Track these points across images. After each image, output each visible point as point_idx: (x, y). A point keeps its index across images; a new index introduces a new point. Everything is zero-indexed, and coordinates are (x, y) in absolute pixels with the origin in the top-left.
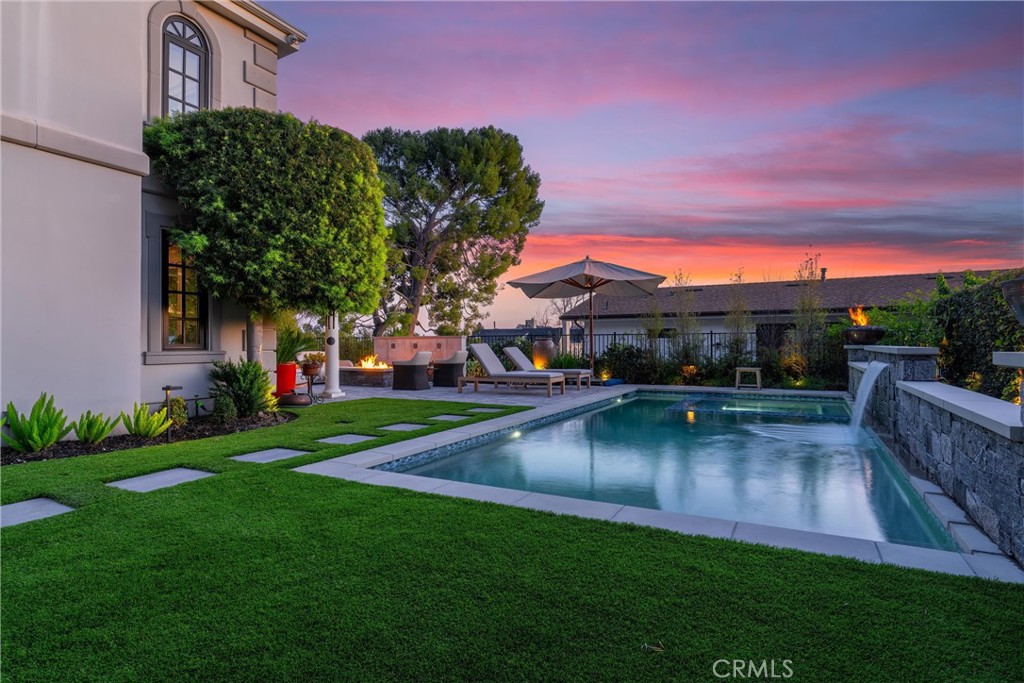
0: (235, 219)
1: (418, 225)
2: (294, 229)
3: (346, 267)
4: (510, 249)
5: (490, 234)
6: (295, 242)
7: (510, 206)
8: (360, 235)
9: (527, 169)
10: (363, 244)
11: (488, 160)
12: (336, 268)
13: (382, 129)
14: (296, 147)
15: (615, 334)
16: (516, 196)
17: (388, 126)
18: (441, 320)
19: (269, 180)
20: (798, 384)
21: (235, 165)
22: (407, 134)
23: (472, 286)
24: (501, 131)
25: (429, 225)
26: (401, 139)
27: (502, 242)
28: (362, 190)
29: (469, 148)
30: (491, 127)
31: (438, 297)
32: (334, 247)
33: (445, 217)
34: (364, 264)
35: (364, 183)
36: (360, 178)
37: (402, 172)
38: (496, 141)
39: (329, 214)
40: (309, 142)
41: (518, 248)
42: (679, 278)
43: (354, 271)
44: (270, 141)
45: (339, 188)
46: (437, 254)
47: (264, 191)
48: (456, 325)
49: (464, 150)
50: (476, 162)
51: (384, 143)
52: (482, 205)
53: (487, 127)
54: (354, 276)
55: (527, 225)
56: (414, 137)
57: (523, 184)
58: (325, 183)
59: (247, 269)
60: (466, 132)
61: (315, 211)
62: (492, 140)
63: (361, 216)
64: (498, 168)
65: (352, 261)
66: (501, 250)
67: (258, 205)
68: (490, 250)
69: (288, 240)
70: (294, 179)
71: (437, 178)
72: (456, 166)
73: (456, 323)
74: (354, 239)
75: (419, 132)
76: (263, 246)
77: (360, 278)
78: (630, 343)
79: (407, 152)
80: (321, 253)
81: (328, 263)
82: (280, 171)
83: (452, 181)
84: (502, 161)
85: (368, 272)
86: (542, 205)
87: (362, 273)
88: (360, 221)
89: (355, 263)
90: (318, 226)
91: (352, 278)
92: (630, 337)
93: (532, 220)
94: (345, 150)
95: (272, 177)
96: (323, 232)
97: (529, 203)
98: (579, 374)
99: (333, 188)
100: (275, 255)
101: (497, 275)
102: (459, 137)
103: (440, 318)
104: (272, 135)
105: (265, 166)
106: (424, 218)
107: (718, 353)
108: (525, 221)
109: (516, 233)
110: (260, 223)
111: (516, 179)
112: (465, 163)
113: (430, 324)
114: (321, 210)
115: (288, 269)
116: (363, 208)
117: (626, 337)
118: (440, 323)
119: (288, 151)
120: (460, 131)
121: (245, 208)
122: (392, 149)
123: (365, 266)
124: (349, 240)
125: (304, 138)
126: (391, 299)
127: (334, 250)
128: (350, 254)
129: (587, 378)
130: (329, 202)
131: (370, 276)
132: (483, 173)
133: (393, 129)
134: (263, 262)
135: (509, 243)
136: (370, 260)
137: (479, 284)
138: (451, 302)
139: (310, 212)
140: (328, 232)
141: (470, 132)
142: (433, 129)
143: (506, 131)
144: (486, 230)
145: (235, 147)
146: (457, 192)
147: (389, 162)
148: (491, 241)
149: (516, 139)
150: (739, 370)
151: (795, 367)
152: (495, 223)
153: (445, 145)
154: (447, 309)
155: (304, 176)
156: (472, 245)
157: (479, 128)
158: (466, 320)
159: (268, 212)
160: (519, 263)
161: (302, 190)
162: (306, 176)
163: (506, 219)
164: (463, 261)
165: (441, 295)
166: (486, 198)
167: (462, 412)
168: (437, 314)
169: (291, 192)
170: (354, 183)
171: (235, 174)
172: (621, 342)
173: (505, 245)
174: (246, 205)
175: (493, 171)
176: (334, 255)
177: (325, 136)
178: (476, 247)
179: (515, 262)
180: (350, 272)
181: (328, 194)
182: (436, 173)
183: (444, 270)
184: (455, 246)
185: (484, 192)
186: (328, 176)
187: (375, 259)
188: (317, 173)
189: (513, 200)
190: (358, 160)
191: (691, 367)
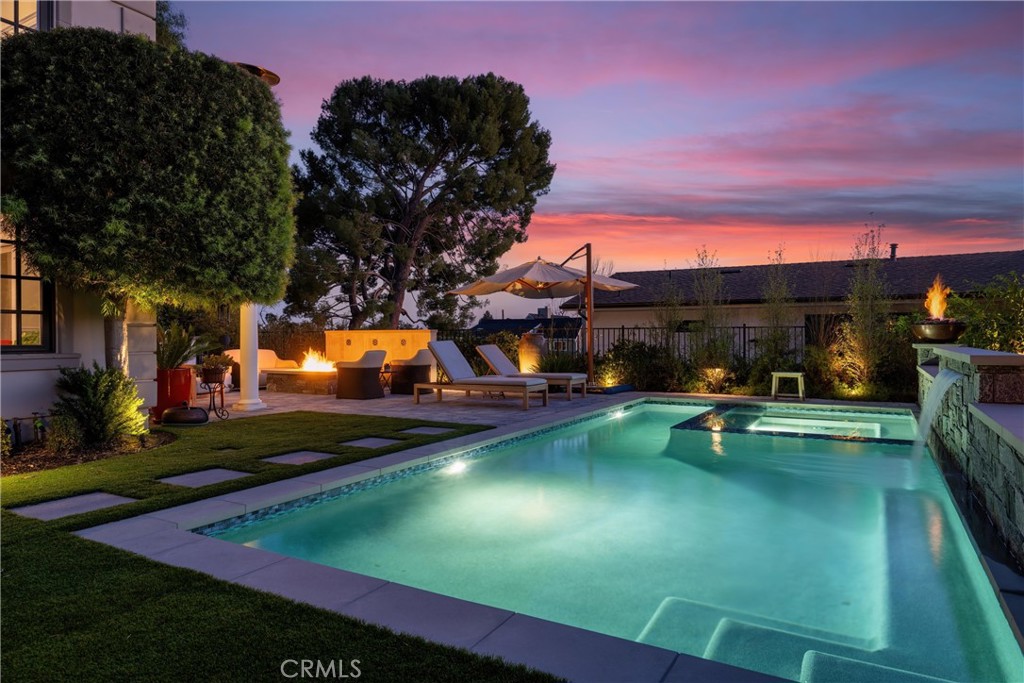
0: (62, 177)
1: (403, 194)
2: (147, 190)
3: (225, 241)
4: (515, 222)
5: (490, 204)
6: (147, 207)
7: (512, 170)
8: (246, 199)
9: (534, 126)
10: (252, 213)
11: (486, 114)
12: (211, 243)
13: (360, 79)
14: (151, 80)
15: (623, 328)
16: (520, 158)
17: (367, 75)
18: (433, 309)
19: (111, 124)
20: (854, 393)
21: (63, 102)
22: (390, 84)
23: (469, 268)
24: (502, 79)
25: (418, 193)
26: (382, 91)
27: (504, 214)
28: (251, 140)
29: (463, 100)
30: (490, 75)
31: (430, 281)
32: (207, 215)
33: (436, 185)
34: (255, 238)
35: (254, 129)
36: (248, 125)
37: (384, 131)
38: (497, 91)
39: (199, 171)
40: (169, 73)
41: (525, 221)
42: (703, 256)
43: (240, 248)
44: (111, 70)
45: (214, 136)
46: (427, 229)
47: (103, 138)
48: (451, 314)
49: (457, 102)
50: (472, 116)
51: (361, 95)
52: (481, 169)
53: (486, 75)
54: (240, 254)
55: (535, 193)
56: (398, 87)
57: (529, 143)
58: (194, 129)
59: (81, 245)
60: (460, 80)
61: (177, 167)
62: (491, 90)
63: (247, 174)
64: (498, 124)
65: (236, 234)
66: (504, 224)
67: (93, 159)
68: (489, 224)
69: (136, 206)
70: (148, 123)
71: (428, 138)
72: (449, 121)
73: (451, 313)
74: (238, 204)
75: (404, 81)
76: (103, 214)
77: (249, 257)
78: (642, 338)
79: (389, 105)
80: (188, 222)
81: (198, 236)
82: (128, 112)
83: (443, 141)
84: (504, 116)
85: (264, 249)
86: (552, 169)
87: (253, 250)
88: (247, 181)
89: (243, 236)
90: (182, 187)
91: (237, 257)
92: (642, 331)
93: (540, 187)
94: (226, 85)
95: (117, 121)
96: (190, 197)
97: (538, 167)
98: (569, 379)
99: (205, 136)
100: (117, 227)
101: (500, 255)
102: (452, 86)
103: (432, 307)
104: (116, 64)
105: (106, 105)
106: (411, 185)
107: (752, 352)
108: (532, 189)
109: (521, 203)
110: (98, 183)
111: (522, 138)
112: (458, 119)
113: (420, 313)
114: (188, 166)
115: (140, 245)
116: (253, 164)
117: (637, 331)
118: (431, 313)
119: (139, 85)
120: (454, 80)
121: (77, 162)
122: (371, 102)
123: (256, 241)
124: (231, 206)
125: (164, 69)
126: (373, 284)
127: (207, 220)
128: (232, 224)
129: (583, 384)
130: (198, 155)
131: (265, 254)
132: (480, 130)
133: (373, 79)
134: (104, 236)
135: (514, 216)
136: (266, 233)
137: (477, 265)
138: (445, 287)
139: (170, 167)
140: (197, 195)
141: (465, 81)
142: (420, 77)
143: (508, 79)
144: (484, 200)
145: (64, 80)
146: (451, 154)
147: (368, 118)
148: (491, 214)
149: (521, 89)
150: (776, 375)
151: (850, 372)
152: (494, 191)
153: (435, 96)
154: (440, 295)
155: (162, 120)
156: (469, 218)
157: (476, 76)
158: (461, 308)
159: (109, 168)
160: (526, 240)
161: (158, 138)
162: (166, 120)
163: (508, 186)
164: (458, 237)
165: (433, 279)
166: (486, 161)
167: (393, 435)
168: (428, 300)
169: (142, 141)
170: (238, 129)
171: (62, 115)
172: (631, 338)
173: (508, 218)
174: (78, 159)
175: (492, 128)
176: (207, 228)
177: (195, 66)
178: (474, 220)
179: (520, 238)
180: (233, 249)
181: (198, 144)
182: (426, 131)
183: (437, 249)
184: (449, 220)
185: (482, 154)
186: (197, 120)
187: (273, 232)
188: (180, 114)
189: (517, 162)
190: (244, 99)
191: (718, 370)
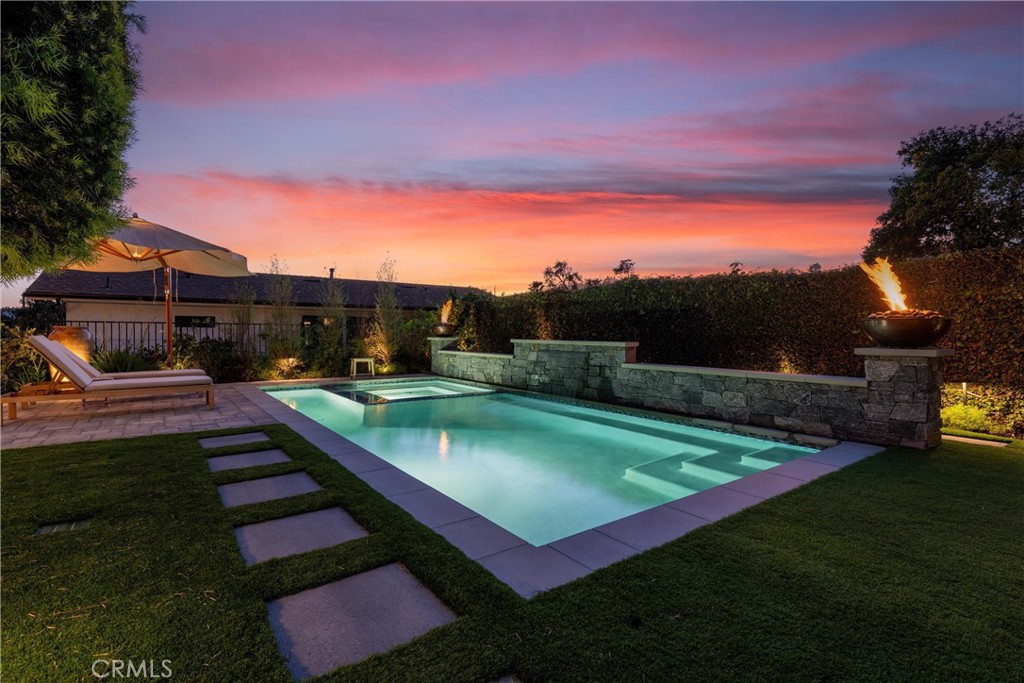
20: (386, 370)
150: (355, 360)
191: (291, 360)
